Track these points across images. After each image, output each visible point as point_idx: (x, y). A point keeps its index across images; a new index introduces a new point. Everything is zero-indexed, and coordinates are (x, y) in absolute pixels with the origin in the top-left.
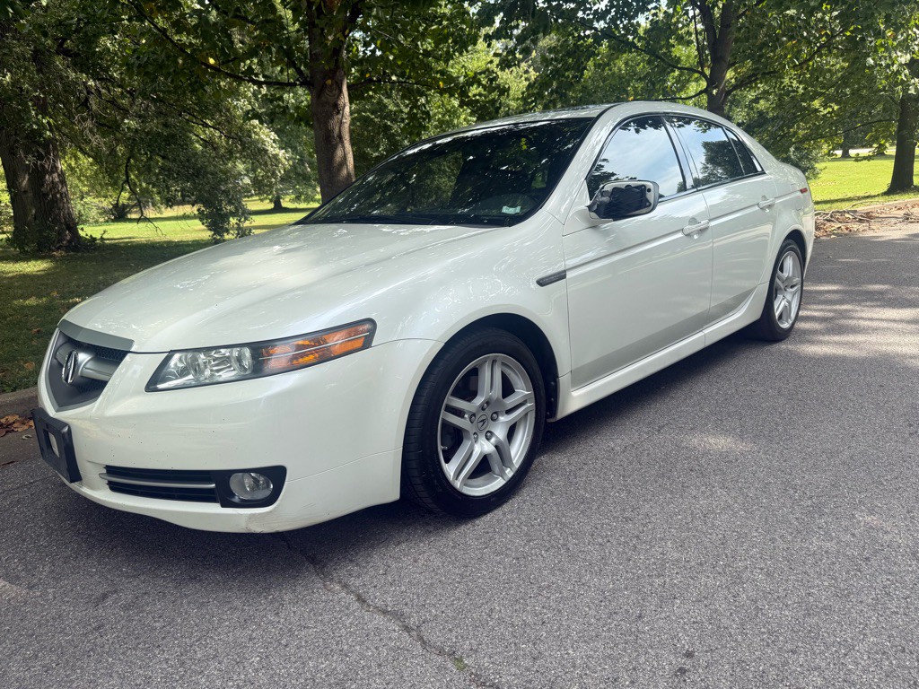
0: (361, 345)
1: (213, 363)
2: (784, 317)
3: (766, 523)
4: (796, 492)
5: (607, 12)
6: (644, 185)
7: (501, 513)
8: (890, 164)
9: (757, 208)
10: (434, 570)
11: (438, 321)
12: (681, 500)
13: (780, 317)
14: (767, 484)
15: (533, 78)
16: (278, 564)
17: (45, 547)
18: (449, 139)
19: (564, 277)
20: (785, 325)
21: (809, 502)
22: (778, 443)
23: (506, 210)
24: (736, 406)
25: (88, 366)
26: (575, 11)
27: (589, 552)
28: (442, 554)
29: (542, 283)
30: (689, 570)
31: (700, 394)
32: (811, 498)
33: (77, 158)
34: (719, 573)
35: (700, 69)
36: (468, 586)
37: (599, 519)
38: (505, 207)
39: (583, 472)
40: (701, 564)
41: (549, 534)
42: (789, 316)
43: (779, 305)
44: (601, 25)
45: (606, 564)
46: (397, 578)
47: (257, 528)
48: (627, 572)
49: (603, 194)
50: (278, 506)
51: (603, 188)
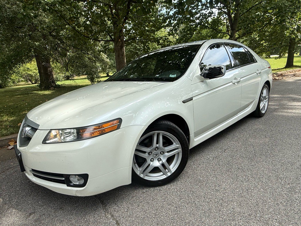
0: (116, 128)
1: (64, 134)
2: (263, 109)
3: (273, 196)
4: (282, 181)
5: (199, 17)
6: (220, 67)
7: (170, 185)
8: (286, 59)
9: (255, 74)
10: (145, 211)
11: (147, 116)
12: (236, 182)
13: (262, 109)
14: (269, 176)
15: (177, 38)
16: (90, 204)
17: (18, 191)
18: (153, 53)
19: (192, 99)
20: (263, 112)
21: (289, 186)
22: (270, 158)
23: (171, 76)
24: (251, 142)
25: (29, 132)
26: (190, 18)
27: (203, 206)
28: (148, 203)
29: (184, 102)
30: (245, 218)
31: (237, 137)
32: (289, 184)
33: (57, 64)
34: (258, 221)
35: (227, 33)
36: (157, 220)
37: (207, 190)
38: (171, 75)
39: (199, 168)
40: (249, 215)
41: (188, 196)
42: (264, 109)
43: (262, 105)
44: (198, 21)
45: (211, 212)
46: (131, 214)
47: (79, 195)
48: (220, 217)
49: (205, 70)
50: (86, 187)
51: (205, 68)
